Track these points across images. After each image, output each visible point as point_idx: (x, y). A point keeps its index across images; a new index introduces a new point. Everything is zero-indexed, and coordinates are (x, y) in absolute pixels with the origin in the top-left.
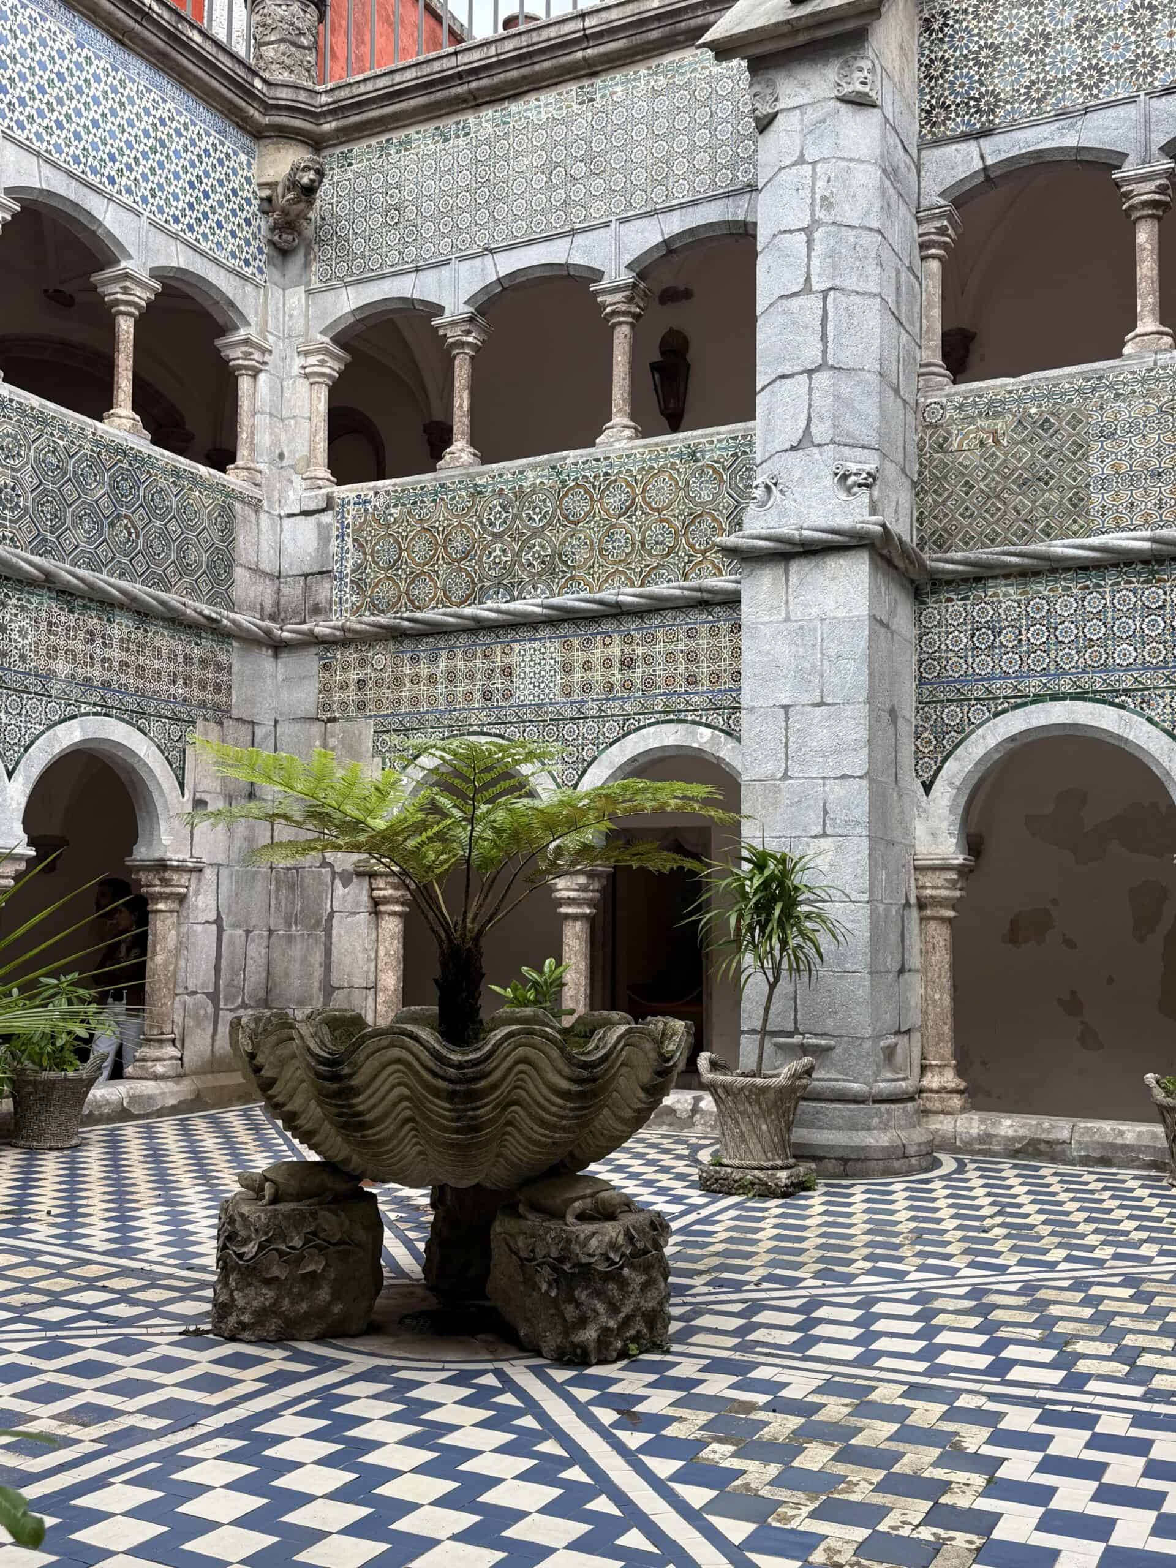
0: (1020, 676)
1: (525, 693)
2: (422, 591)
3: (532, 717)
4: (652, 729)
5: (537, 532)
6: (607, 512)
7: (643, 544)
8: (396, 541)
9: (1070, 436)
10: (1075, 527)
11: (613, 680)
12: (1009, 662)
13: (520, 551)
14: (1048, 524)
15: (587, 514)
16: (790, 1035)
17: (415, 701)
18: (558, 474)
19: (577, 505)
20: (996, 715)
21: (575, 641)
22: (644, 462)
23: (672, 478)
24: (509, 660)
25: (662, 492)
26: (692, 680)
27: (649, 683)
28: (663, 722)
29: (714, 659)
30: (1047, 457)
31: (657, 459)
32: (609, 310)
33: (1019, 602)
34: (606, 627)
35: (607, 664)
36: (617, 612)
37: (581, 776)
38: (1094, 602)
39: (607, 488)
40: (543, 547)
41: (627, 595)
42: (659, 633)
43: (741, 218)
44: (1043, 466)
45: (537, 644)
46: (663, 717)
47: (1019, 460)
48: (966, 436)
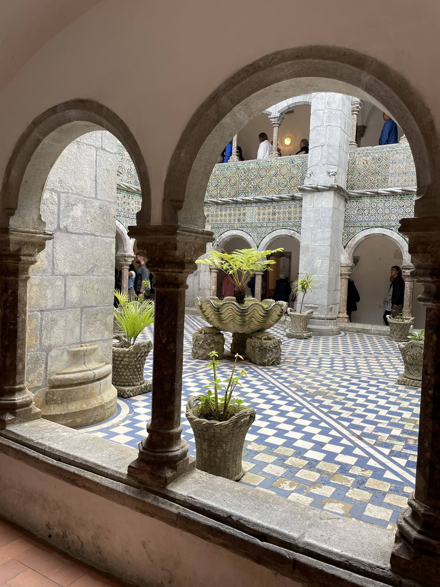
0: (368, 221)
1: (248, 220)
2: (224, 193)
3: (250, 226)
4: (279, 230)
5: (253, 179)
6: (270, 175)
7: (279, 184)
8: (217, 180)
9: (385, 162)
10: (384, 185)
11: (270, 218)
12: (366, 218)
13: (248, 184)
14: (378, 184)
15: (265, 175)
16: (309, 304)
17: (221, 221)
18: (259, 165)
19: (263, 173)
20: (362, 231)
21: (261, 208)
22: (280, 163)
23: (287, 167)
24: (245, 212)
25: (284, 171)
26: (290, 219)
27: (279, 219)
28: (282, 229)
29: (295, 213)
30: (379, 167)
31: (283, 162)
32: (273, 123)
33: (369, 203)
34: (269, 204)
35: (269, 214)
36: (272, 200)
37: (261, 241)
38: (387, 204)
39: (271, 169)
40: (254, 183)
41: (275, 197)
42: (282, 207)
43: (307, 101)
44: (378, 170)
45: (252, 208)
46: (282, 227)
47: (372, 168)
48: (360, 161)
